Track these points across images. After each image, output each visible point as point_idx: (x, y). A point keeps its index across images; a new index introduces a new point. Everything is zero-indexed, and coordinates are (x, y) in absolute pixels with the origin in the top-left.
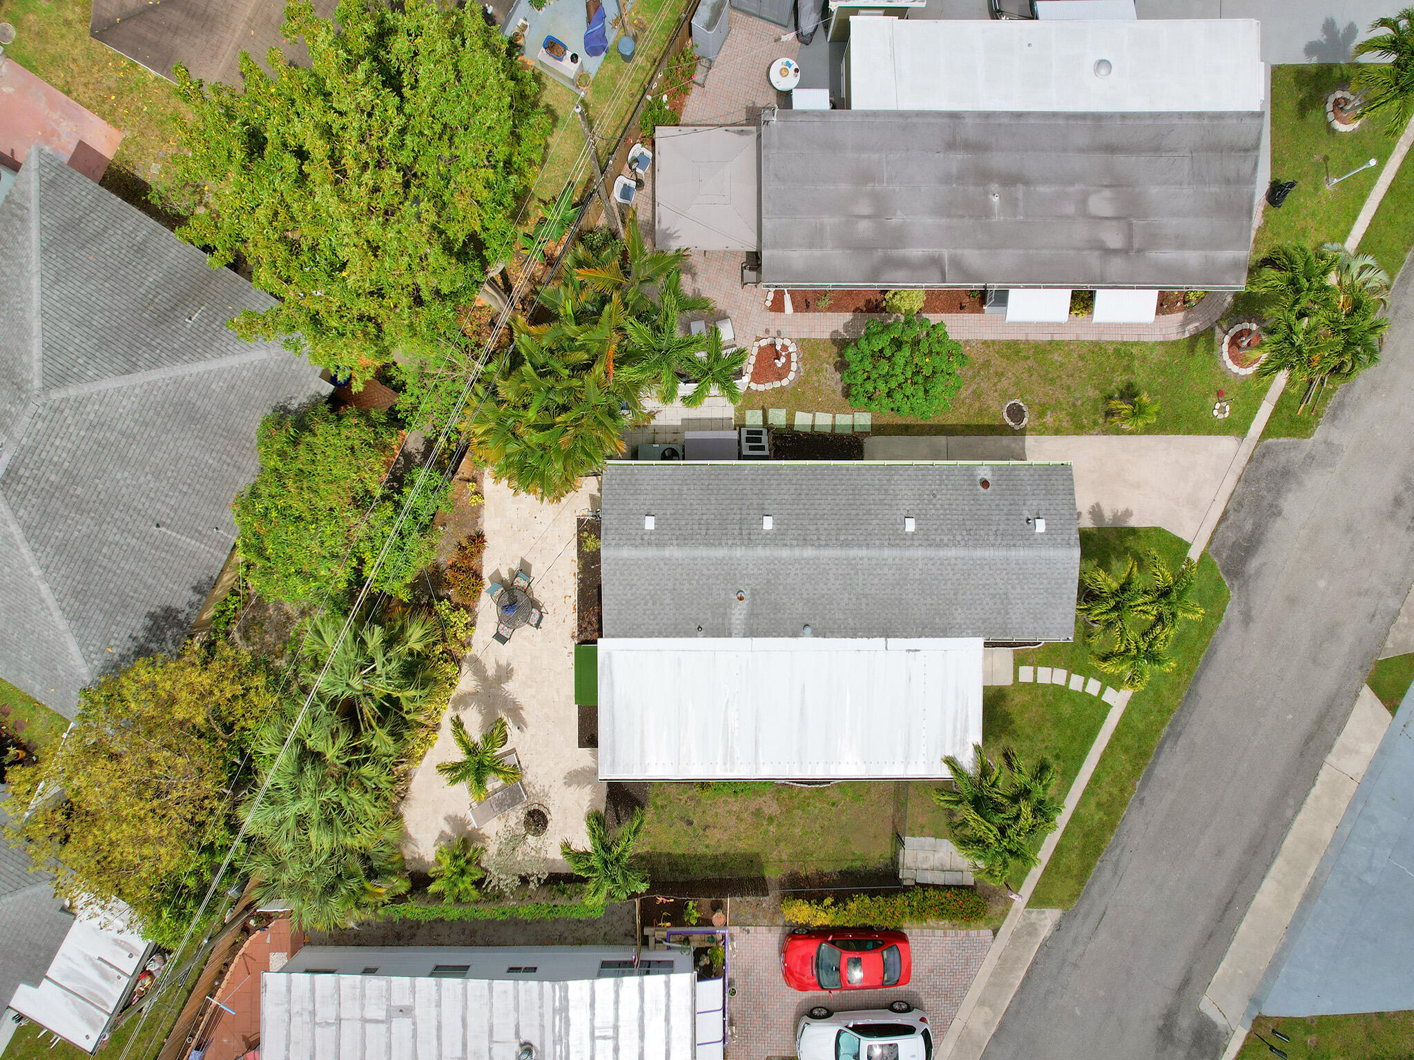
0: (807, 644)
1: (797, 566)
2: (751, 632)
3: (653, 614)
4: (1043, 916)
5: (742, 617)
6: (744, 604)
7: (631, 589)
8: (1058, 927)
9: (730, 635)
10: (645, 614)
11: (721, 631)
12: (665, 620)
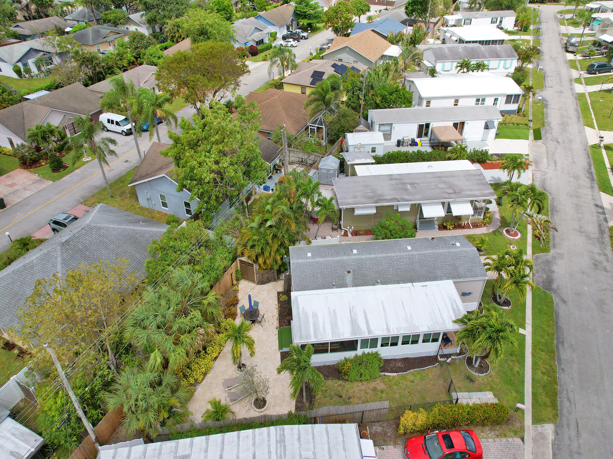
0: (380, 288)
1: (369, 261)
2: (355, 285)
3: (314, 281)
4: (544, 428)
5: (351, 280)
6: (350, 275)
7: (304, 273)
8: (556, 433)
9: (347, 287)
10: (310, 282)
11: (342, 285)
12: (319, 283)
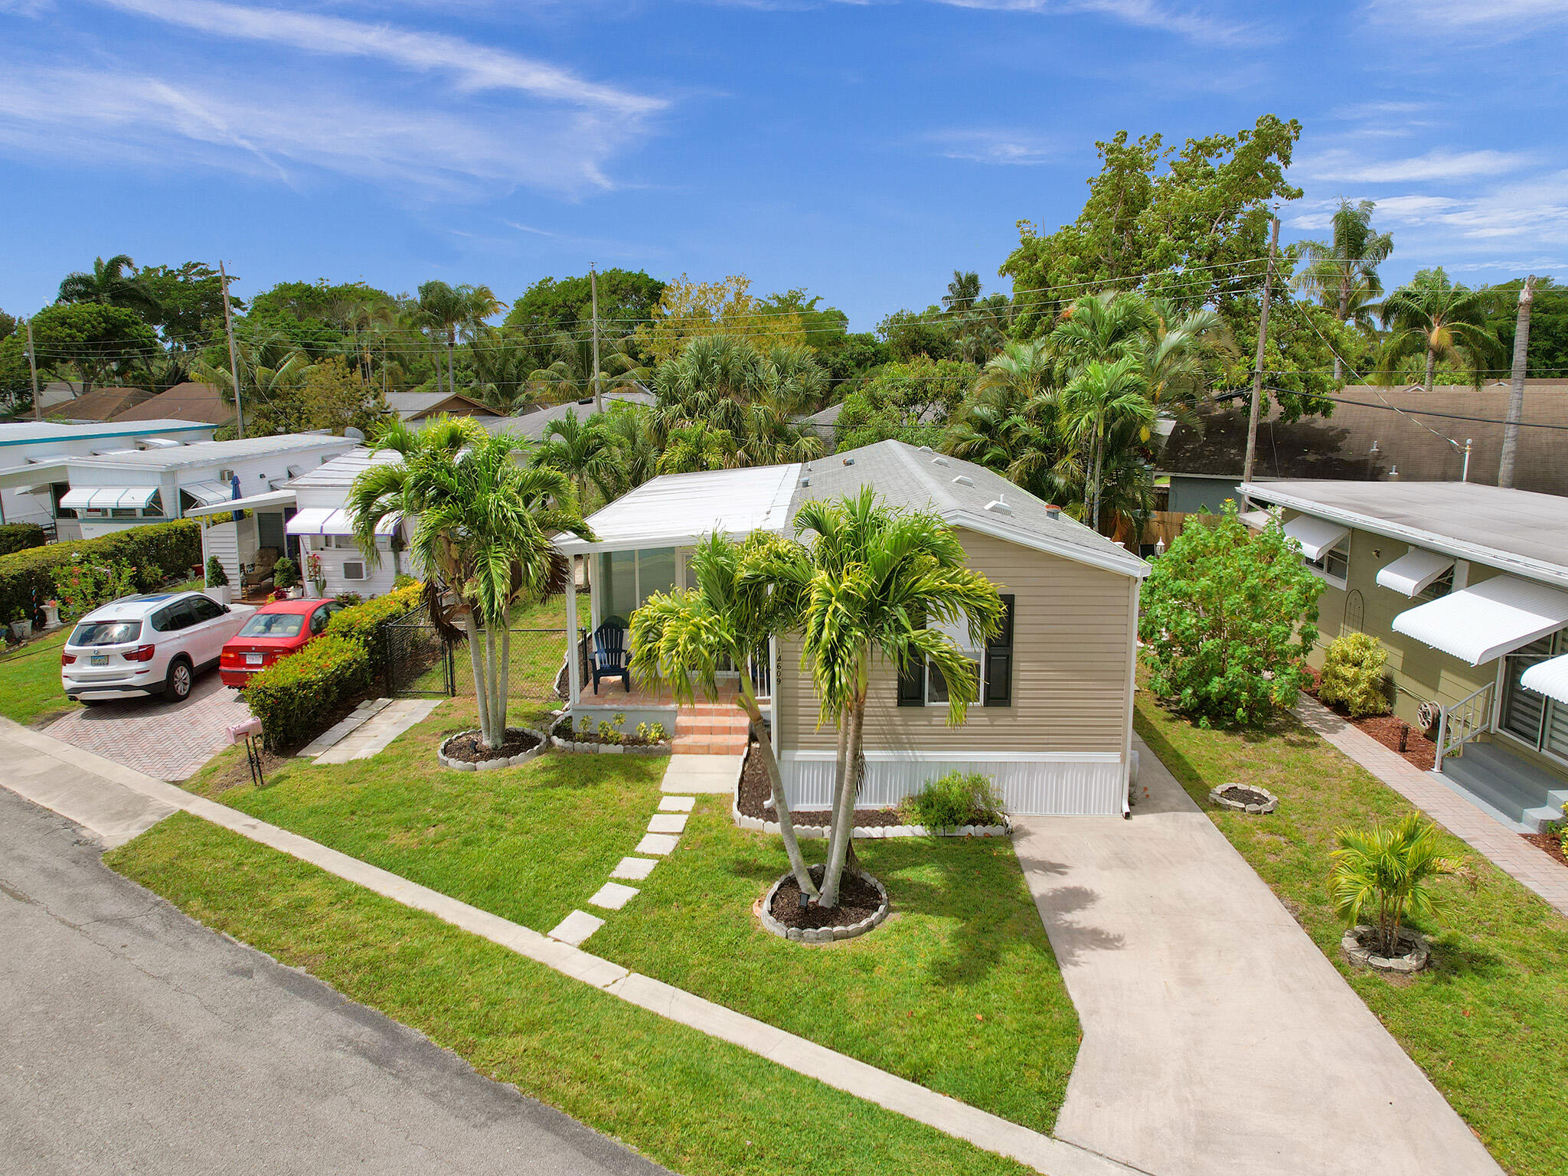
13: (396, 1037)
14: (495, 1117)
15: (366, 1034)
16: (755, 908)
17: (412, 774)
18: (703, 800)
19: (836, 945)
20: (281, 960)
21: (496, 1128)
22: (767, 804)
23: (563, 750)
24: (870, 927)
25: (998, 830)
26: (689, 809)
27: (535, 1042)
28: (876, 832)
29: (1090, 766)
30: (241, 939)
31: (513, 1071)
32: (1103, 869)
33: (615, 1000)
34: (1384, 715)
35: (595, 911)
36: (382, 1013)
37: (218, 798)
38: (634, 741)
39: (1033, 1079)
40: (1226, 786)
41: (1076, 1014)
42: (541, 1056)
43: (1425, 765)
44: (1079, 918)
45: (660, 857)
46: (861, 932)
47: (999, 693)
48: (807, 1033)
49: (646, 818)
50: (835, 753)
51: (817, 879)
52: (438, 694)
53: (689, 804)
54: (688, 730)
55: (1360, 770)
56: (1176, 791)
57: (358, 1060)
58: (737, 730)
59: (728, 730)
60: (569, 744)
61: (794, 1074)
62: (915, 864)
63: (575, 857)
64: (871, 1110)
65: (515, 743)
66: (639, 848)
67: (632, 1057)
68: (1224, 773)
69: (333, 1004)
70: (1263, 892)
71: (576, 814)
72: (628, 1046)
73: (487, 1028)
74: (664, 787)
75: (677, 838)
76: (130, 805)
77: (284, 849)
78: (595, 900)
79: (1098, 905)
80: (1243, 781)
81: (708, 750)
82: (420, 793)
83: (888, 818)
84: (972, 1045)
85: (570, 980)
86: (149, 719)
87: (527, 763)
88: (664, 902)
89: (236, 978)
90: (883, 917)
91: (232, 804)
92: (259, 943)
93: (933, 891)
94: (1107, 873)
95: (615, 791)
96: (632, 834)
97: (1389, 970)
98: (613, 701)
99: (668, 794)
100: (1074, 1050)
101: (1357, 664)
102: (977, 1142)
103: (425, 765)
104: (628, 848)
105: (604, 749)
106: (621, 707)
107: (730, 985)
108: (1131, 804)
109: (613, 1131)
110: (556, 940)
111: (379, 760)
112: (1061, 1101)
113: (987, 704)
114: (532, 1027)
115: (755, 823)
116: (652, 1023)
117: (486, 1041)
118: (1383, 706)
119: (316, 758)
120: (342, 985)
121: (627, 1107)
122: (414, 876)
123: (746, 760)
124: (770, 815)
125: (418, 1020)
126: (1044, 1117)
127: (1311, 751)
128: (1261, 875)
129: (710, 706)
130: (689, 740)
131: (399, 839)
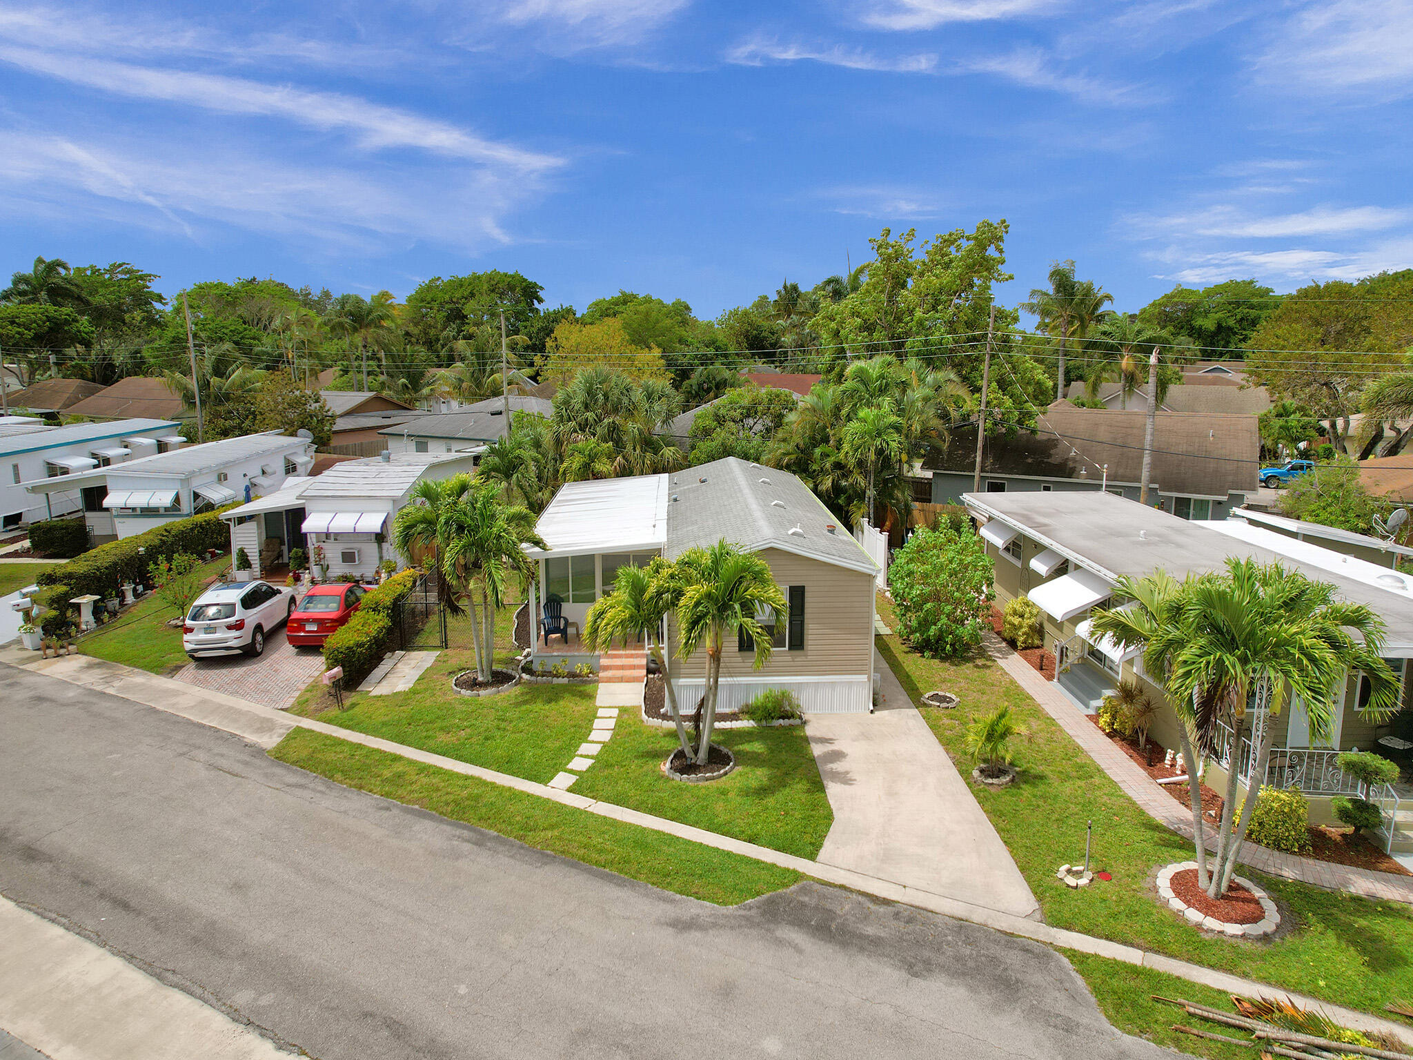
13: (482, 834)
14: (546, 864)
15: (466, 833)
16: (662, 766)
17: (441, 700)
18: (623, 710)
19: (708, 783)
20: (403, 803)
21: (547, 868)
22: (662, 711)
23: (530, 682)
24: (726, 774)
25: (798, 721)
26: (616, 715)
27: (556, 833)
28: (727, 725)
29: (850, 683)
30: (375, 793)
31: (548, 845)
32: (854, 741)
33: (593, 814)
34: (1038, 647)
35: (572, 772)
36: (469, 824)
37: (317, 718)
38: (572, 675)
39: (807, 838)
40: (931, 693)
41: (831, 810)
42: (560, 839)
43: (1050, 678)
44: (837, 766)
45: (603, 743)
46: (721, 776)
47: (797, 643)
48: (695, 824)
49: (591, 721)
50: (704, 680)
51: (696, 752)
52: (435, 648)
53: (615, 712)
54: (607, 668)
55: (1013, 682)
56: (903, 697)
57: (465, 844)
58: (639, 667)
59: (633, 667)
60: (533, 678)
61: (689, 841)
62: (749, 742)
63: (552, 745)
64: (729, 854)
65: (500, 678)
66: (590, 738)
67: (607, 837)
68: (933, 685)
69: (442, 821)
70: (939, 750)
71: (548, 720)
72: (604, 833)
73: (527, 828)
74: (598, 703)
75: (612, 732)
76: (265, 726)
77: (376, 746)
78: (570, 766)
79: (848, 757)
80: (942, 690)
81: (621, 680)
82: (447, 711)
83: (733, 717)
84: (778, 825)
85: (565, 806)
86: (244, 669)
87: (509, 692)
88: (609, 766)
89: (383, 812)
90: (732, 769)
91: (329, 722)
92: (388, 795)
93: (759, 754)
94: (856, 743)
95: (569, 706)
96: (583, 731)
97: (992, 784)
98: (558, 650)
99: (601, 707)
100: (829, 826)
101: (1022, 616)
102: (778, 864)
103: (445, 694)
104: (584, 738)
105: (555, 680)
106: (565, 654)
107: (652, 804)
108: (874, 705)
109: (605, 867)
110: (553, 787)
111: (413, 692)
112: (821, 847)
113: (790, 649)
114: (552, 827)
115: (657, 722)
116: (614, 823)
117: (530, 834)
118: (1037, 642)
119: (370, 692)
120: (442, 812)
121: (610, 857)
122: (460, 758)
123: (646, 685)
124: (665, 717)
125: (491, 826)
126: (812, 853)
127: (988, 671)
128: (940, 741)
129: (621, 652)
130: (609, 673)
131: (443, 738)
